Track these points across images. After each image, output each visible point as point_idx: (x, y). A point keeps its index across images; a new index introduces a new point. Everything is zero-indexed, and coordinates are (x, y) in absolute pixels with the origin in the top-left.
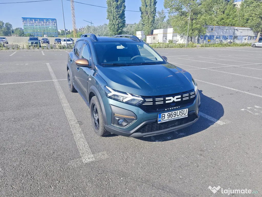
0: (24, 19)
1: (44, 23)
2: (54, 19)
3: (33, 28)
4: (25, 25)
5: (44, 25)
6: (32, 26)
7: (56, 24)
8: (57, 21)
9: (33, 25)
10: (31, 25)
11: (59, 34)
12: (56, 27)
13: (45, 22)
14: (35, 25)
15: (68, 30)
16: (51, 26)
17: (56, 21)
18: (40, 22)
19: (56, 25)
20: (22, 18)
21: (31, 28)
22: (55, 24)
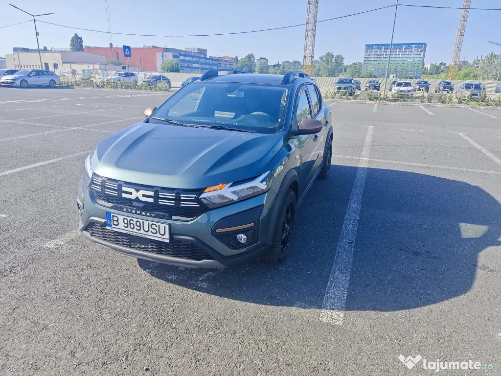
0: (369, 47)
1: (401, 53)
2: (422, 44)
3: (378, 62)
4: (367, 56)
5: (400, 56)
6: (379, 59)
7: (424, 54)
8: (427, 47)
9: (380, 56)
10: (376, 56)
11: (424, 73)
12: (422, 59)
13: (404, 50)
14: (384, 56)
15: (447, 65)
16: (412, 58)
17: (425, 48)
18: (395, 50)
19: (422, 56)
20: (366, 45)
21: (376, 62)
22: (422, 53)
